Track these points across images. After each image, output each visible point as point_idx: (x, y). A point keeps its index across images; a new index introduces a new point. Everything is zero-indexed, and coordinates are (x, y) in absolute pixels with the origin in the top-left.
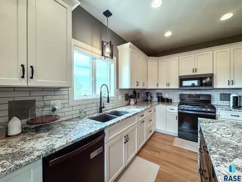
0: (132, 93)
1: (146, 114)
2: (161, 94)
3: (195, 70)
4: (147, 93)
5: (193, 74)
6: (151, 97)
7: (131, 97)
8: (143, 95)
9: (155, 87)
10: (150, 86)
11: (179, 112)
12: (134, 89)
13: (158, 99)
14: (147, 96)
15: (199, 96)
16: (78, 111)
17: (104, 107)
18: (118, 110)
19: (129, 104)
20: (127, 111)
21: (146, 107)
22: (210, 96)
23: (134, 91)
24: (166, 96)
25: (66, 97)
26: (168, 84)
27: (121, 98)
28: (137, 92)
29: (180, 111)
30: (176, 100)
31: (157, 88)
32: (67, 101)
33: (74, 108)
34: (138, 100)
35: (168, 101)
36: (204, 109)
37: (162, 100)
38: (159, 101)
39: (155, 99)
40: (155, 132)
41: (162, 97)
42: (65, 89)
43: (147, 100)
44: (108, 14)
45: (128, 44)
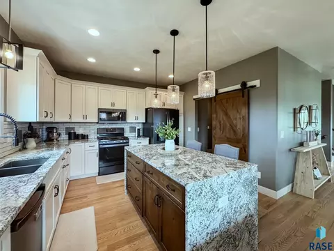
0: (27, 129)
2: (73, 128)
3: (113, 104)
5: (112, 108)
6: (59, 134)
7: (27, 136)
9: (66, 120)
10: (60, 117)
11: (100, 149)
12: (30, 123)
13: (69, 137)
14: (52, 132)
15: (115, 129)
19: (25, 148)
22: (123, 129)
23: (30, 126)
24: (80, 131)
26: (85, 117)
29: (101, 146)
30: (93, 136)
31: (69, 121)
35: (84, 137)
36: (115, 142)
37: (74, 137)
38: (70, 139)
39: (64, 137)
41: (75, 133)
43: (51, 140)
45: (38, 52)
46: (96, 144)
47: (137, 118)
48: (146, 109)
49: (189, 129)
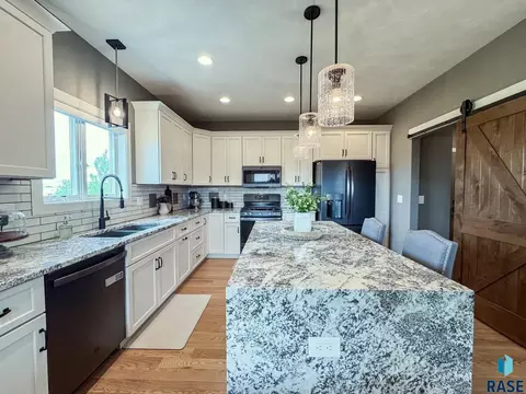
0: (163, 193)
1: (191, 227)
2: (217, 194)
3: (262, 160)
4: (192, 195)
5: (260, 165)
6: (200, 201)
7: (162, 200)
8: (183, 197)
9: (206, 183)
10: (198, 180)
11: (242, 222)
12: (168, 186)
13: (212, 204)
14: (193, 198)
15: (267, 196)
16: (53, 227)
17: (108, 218)
18: (138, 223)
19: (158, 214)
20: (157, 222)
21: (190, 216)
22: (279, 196)
23: (168, 189)
24: (224, 198)
25: (26, 198)
26: (227, 178)
27: (141, 202)
28: (173, 190)
30: (240, 204)
31: (209, 184)
32: (28, 206)
33: (44, 221)
34: (176, 207)
35: (228, 206)
37: (218, 205)
38: (213, 207)
39: (207, 204)
40: (206, 259)
41: (218, 200)
42: (23, 182)
43: (192, 207)
44: (116, 44)
45: (157, 104)
46: (238, 216)
47: (297, 179)
48: (315, 164)
49: (400, 199)
